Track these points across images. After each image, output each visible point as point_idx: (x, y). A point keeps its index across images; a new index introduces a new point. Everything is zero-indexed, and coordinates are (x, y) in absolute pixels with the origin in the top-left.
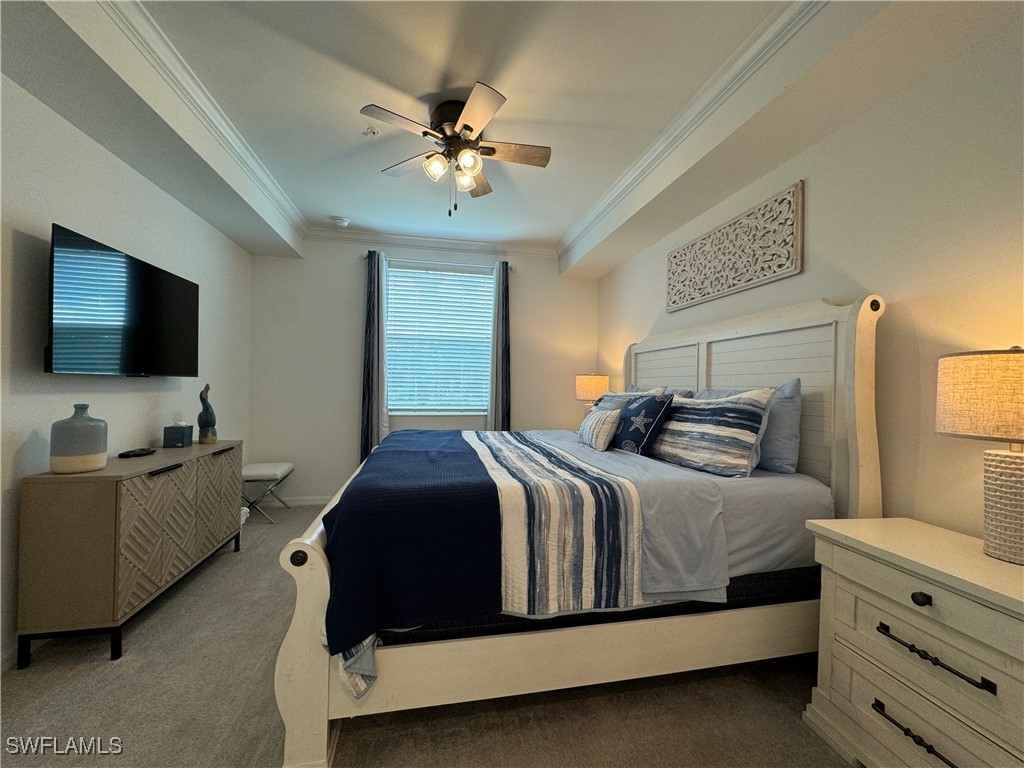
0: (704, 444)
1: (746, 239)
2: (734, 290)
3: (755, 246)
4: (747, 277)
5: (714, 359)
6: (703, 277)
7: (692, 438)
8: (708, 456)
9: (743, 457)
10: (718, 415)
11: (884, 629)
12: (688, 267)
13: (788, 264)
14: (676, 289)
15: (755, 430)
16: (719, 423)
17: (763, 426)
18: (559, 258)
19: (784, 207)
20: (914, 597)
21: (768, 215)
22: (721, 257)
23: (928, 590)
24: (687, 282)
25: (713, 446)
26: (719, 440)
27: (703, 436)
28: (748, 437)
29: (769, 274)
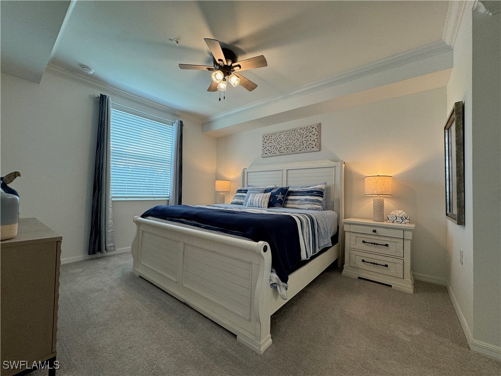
0: (307, 202)
1: (299, 136)
2: (294, 152)
3: (303, 140)
4: (300, 149)
5: (289, 176)
6: (280, 146)
7: (302, 201)
8: (310, 206)
9: (320, 205)
10: (310, 193)
11: (364, 242)
12: (272, 141)
13: (316, 147)
14: (266, 149)
15: (322, 197)
16: (311, 195)
17: (324, 196)
18: (202, 125)
19: (314, 129)
20: (373, 231)
21: (308, 131)
22: (288, 140)
23: (375, 229)
24: (272, 147)
25: (311, 202)
26: (313, 201)
27: (306, 200)
28: (320, 199)
29: (309, 149)
